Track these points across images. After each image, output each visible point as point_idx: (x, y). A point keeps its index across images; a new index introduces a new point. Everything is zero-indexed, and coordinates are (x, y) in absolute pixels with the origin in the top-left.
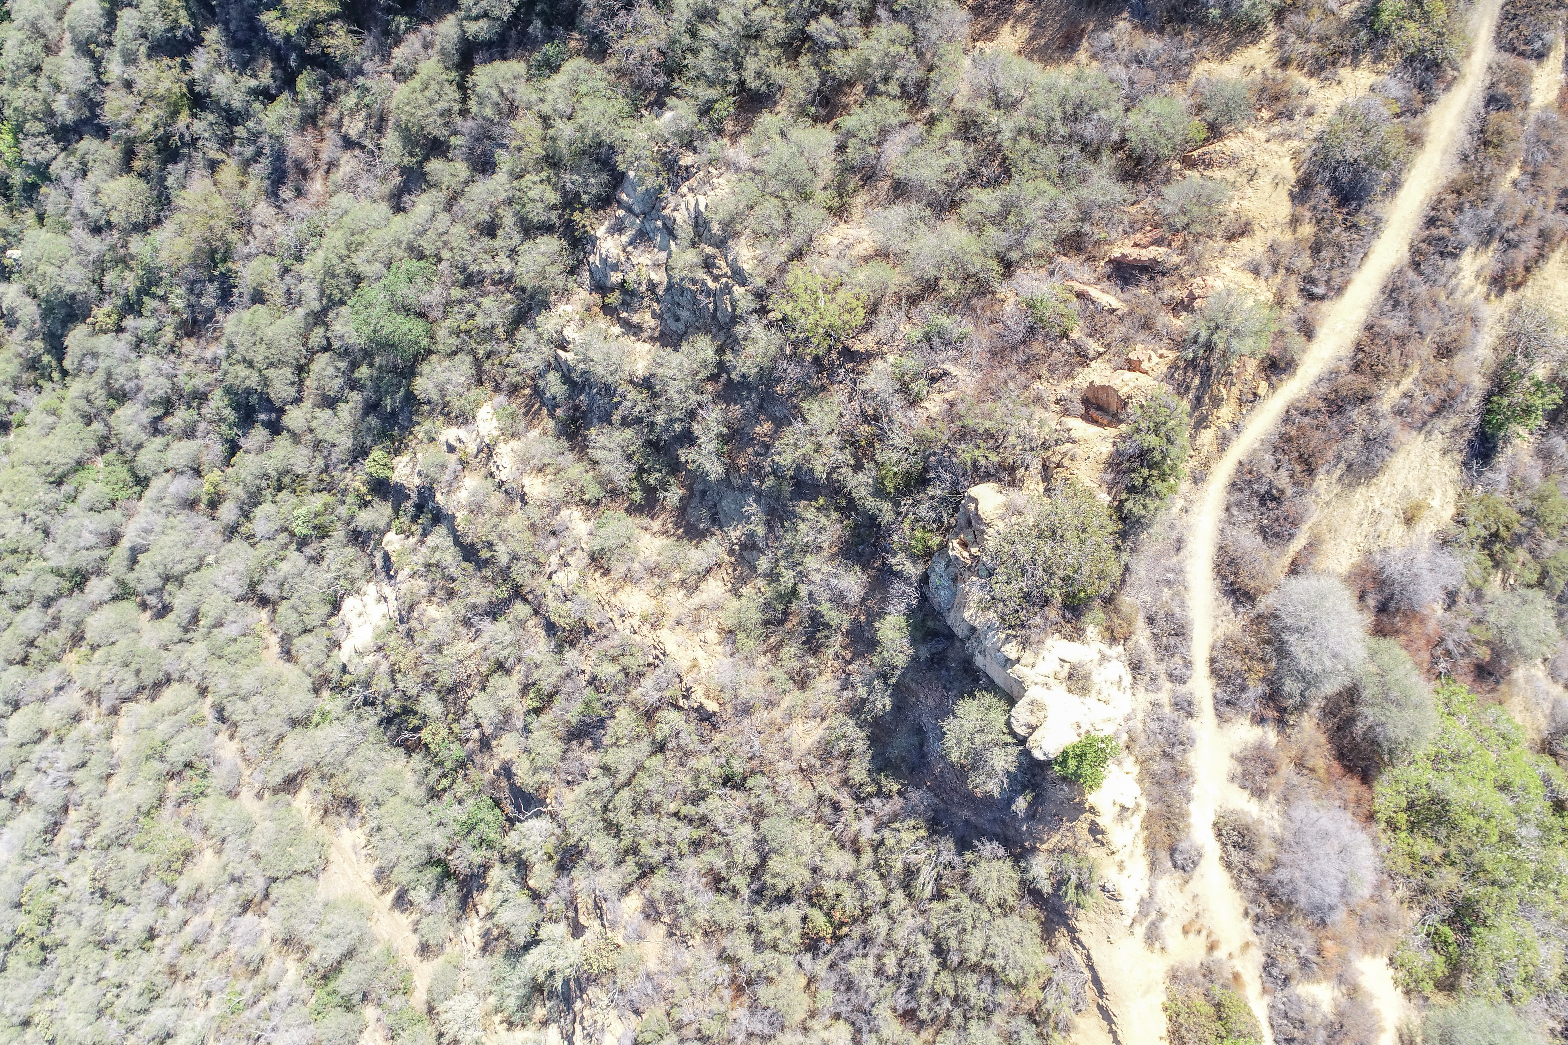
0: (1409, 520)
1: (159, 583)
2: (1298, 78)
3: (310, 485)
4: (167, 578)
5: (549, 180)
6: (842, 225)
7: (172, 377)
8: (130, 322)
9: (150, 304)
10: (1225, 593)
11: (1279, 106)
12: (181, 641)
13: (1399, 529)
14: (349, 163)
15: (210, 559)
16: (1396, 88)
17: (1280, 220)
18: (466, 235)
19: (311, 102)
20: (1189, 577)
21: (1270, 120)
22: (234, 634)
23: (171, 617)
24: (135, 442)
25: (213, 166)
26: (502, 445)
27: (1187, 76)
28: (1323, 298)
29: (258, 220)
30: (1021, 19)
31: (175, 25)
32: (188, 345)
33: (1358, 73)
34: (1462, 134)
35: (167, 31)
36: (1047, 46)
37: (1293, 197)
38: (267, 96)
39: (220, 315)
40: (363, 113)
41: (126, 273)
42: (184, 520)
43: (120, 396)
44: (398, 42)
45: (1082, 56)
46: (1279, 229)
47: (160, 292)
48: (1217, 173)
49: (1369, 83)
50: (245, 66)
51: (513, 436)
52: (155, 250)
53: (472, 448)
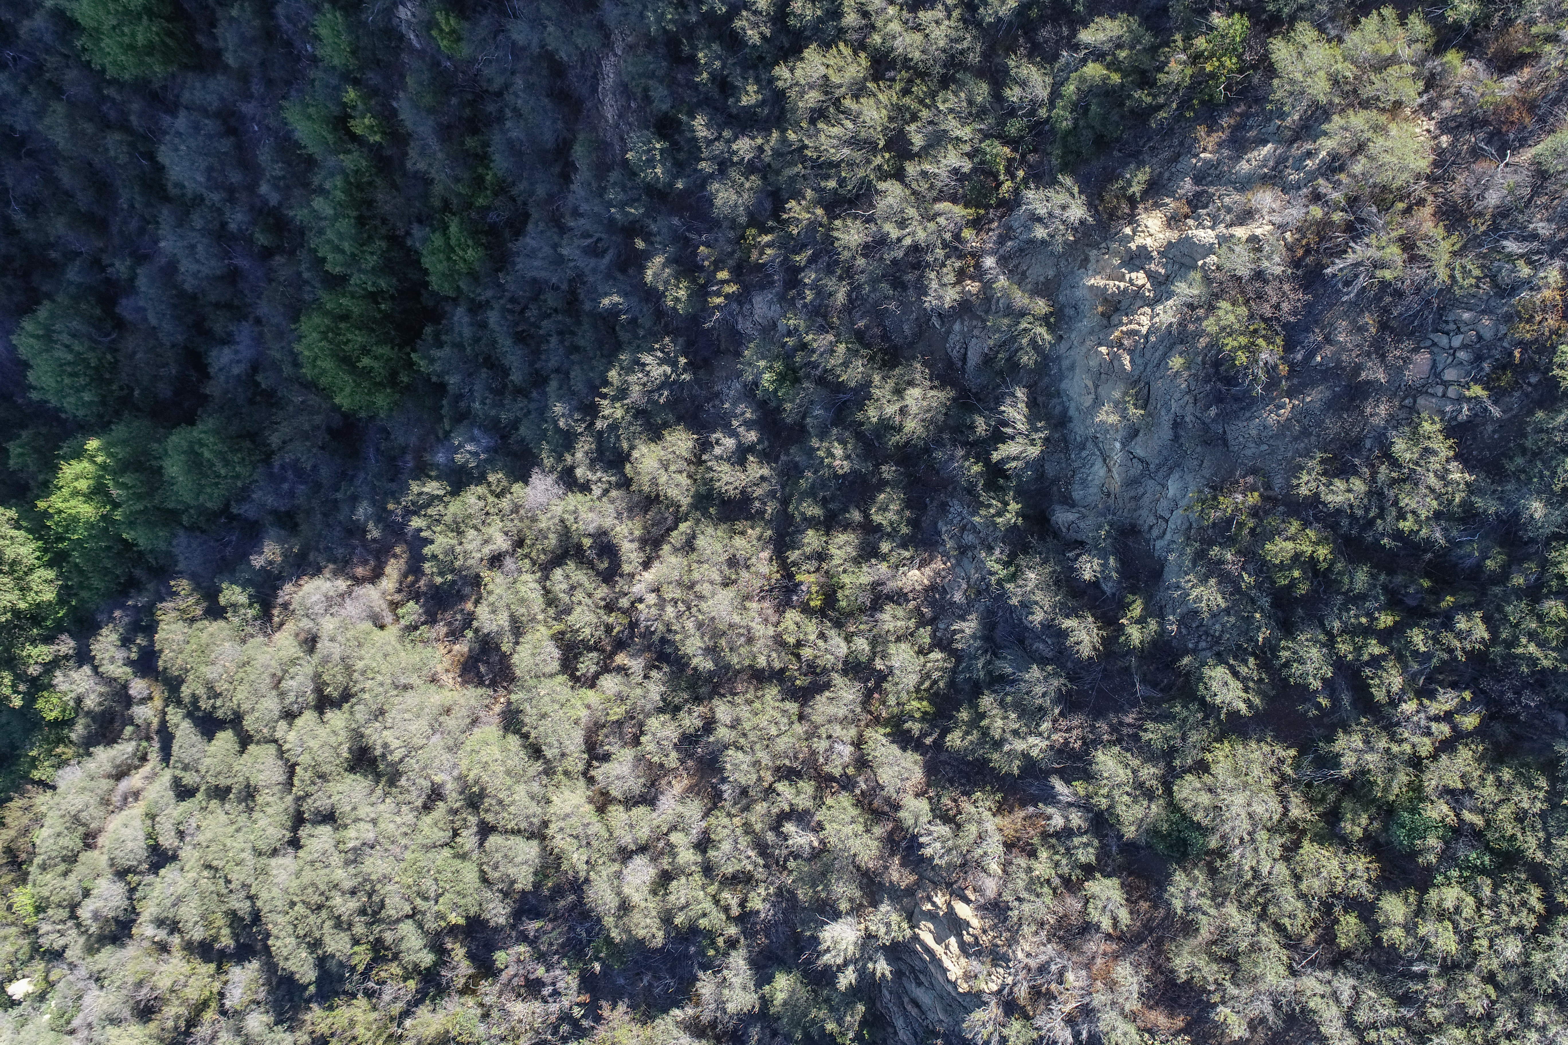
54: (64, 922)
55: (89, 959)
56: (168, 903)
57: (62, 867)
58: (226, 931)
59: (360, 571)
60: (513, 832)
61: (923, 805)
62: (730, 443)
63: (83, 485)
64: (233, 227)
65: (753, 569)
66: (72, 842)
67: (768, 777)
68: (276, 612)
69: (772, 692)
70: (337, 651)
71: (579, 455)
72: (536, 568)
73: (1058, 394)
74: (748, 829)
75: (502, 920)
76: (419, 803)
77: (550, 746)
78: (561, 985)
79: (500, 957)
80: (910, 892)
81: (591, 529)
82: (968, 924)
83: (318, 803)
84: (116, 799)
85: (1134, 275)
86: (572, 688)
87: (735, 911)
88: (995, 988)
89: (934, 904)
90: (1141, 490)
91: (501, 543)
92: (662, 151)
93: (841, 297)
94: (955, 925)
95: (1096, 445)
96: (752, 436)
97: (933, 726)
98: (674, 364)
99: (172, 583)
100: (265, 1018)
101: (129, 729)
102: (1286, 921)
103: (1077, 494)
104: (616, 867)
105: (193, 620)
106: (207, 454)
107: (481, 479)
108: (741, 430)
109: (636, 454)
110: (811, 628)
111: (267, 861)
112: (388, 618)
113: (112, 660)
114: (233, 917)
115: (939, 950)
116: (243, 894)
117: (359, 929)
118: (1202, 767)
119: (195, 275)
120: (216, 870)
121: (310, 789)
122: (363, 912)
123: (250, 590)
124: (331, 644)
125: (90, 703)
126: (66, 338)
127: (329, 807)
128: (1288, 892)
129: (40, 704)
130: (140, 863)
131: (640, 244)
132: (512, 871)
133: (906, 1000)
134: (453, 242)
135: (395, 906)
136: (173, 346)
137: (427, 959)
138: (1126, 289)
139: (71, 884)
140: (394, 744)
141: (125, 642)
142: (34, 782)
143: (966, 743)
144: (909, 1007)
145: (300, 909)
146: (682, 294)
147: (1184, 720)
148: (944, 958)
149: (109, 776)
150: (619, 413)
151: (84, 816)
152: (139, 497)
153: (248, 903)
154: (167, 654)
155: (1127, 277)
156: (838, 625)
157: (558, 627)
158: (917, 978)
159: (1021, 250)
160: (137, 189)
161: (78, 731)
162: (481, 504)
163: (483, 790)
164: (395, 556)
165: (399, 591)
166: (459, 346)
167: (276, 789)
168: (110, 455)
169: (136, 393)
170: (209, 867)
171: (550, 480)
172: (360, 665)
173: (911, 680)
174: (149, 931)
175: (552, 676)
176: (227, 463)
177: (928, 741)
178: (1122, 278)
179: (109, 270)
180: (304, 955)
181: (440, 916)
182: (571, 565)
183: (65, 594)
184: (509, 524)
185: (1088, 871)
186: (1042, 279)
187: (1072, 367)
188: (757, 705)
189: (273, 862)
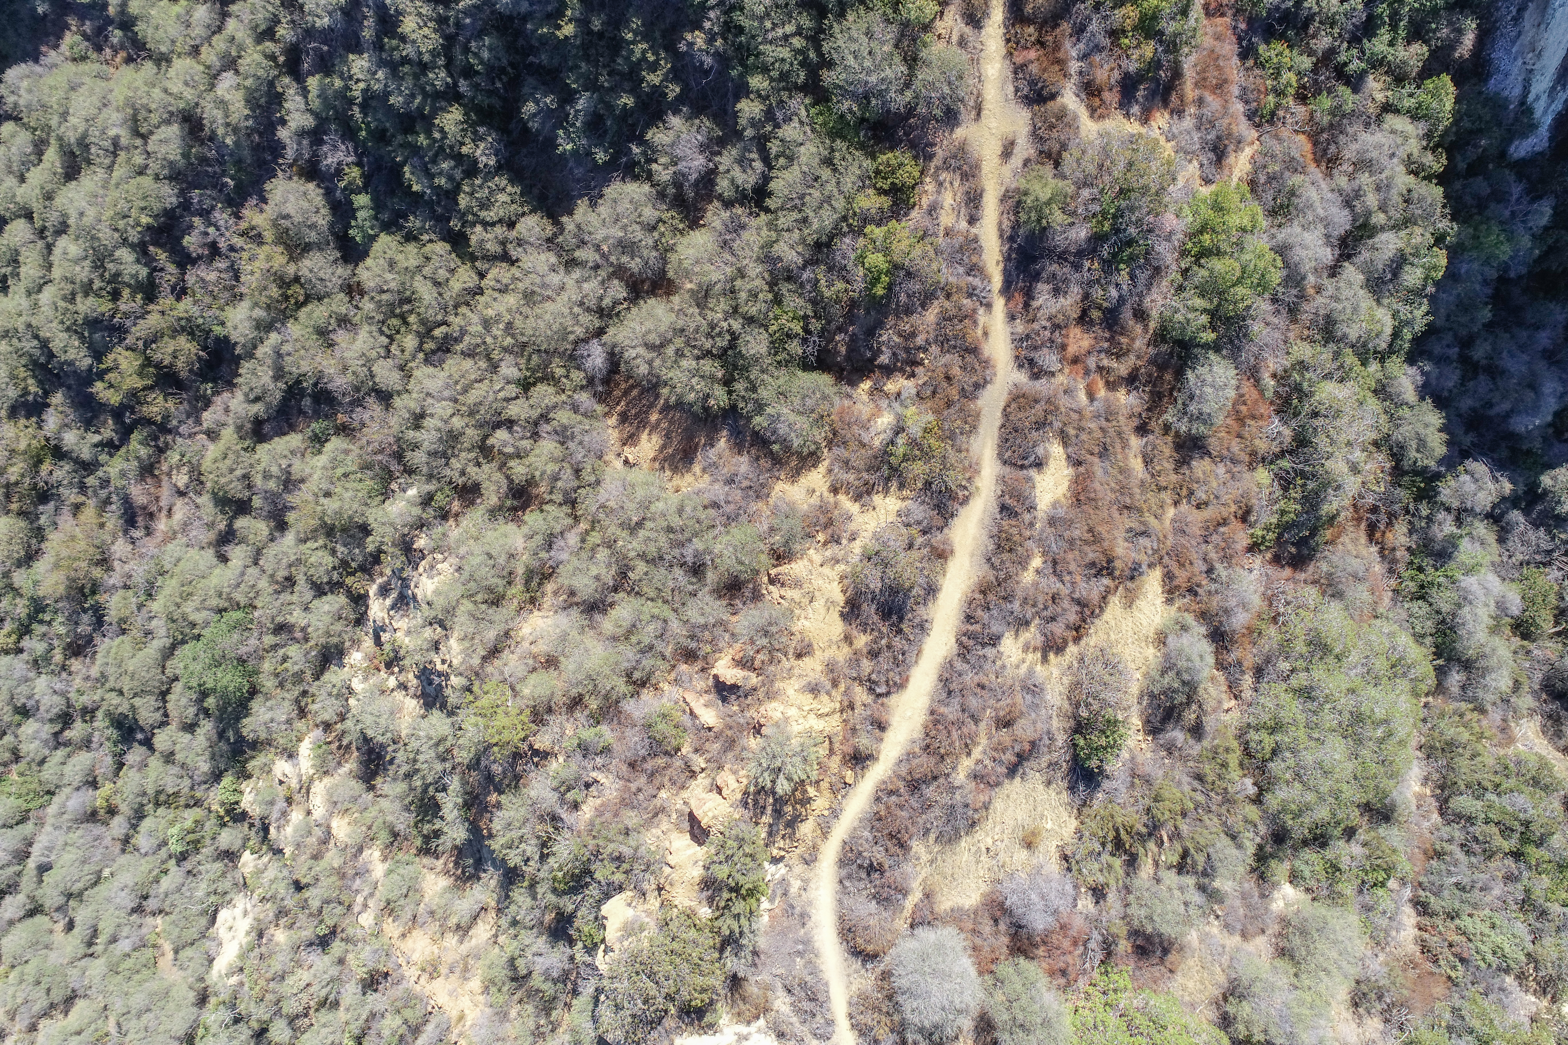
0: (1029, 845)
1: (62, 900)
2: (846, 502)
3: (182, 801)
4: (70, 896)
5: (325, 546)
6: (536, 613)
7: (63, 694)
8: (26, 643)
9: (39, 629)
10: (853, 954)
11: (830, 531)
12: (85, 956)
13: (1022, 855)
14: (181, 510)
15: (106, 872)
16: (920, 511)
17: (834, 639)
18: (270, 590)
19: (145, 457)
20: (817, 945)
21: (825, 544)
22: (127, 949)
23: (76, 931)
24: (38, 758)
25: (77, 508)
26: (317, 783)
27: (768, 495)
28: (888, 694)
29: (117, 556)
30: (655, 428)
31: (25, 392)
32: (76, 664)
33: (887, 500)
34: (985, 538)
35: (21, 396)
36: (673, 455)
37: (844, 616)
38: (111, 447)
39: (97, 640)
40: (185, 469)
41: (18, 600)
42: (81, 835)
43: (24, 712)
44: (208, 404)
45: (697, 468)
46: (835, 647)
47: (47, 618)
48: (789, 593)
49: (897, 508)
50: (89, 423)
51: (326, 773)
52: (36, 583)
53: (294, 784)
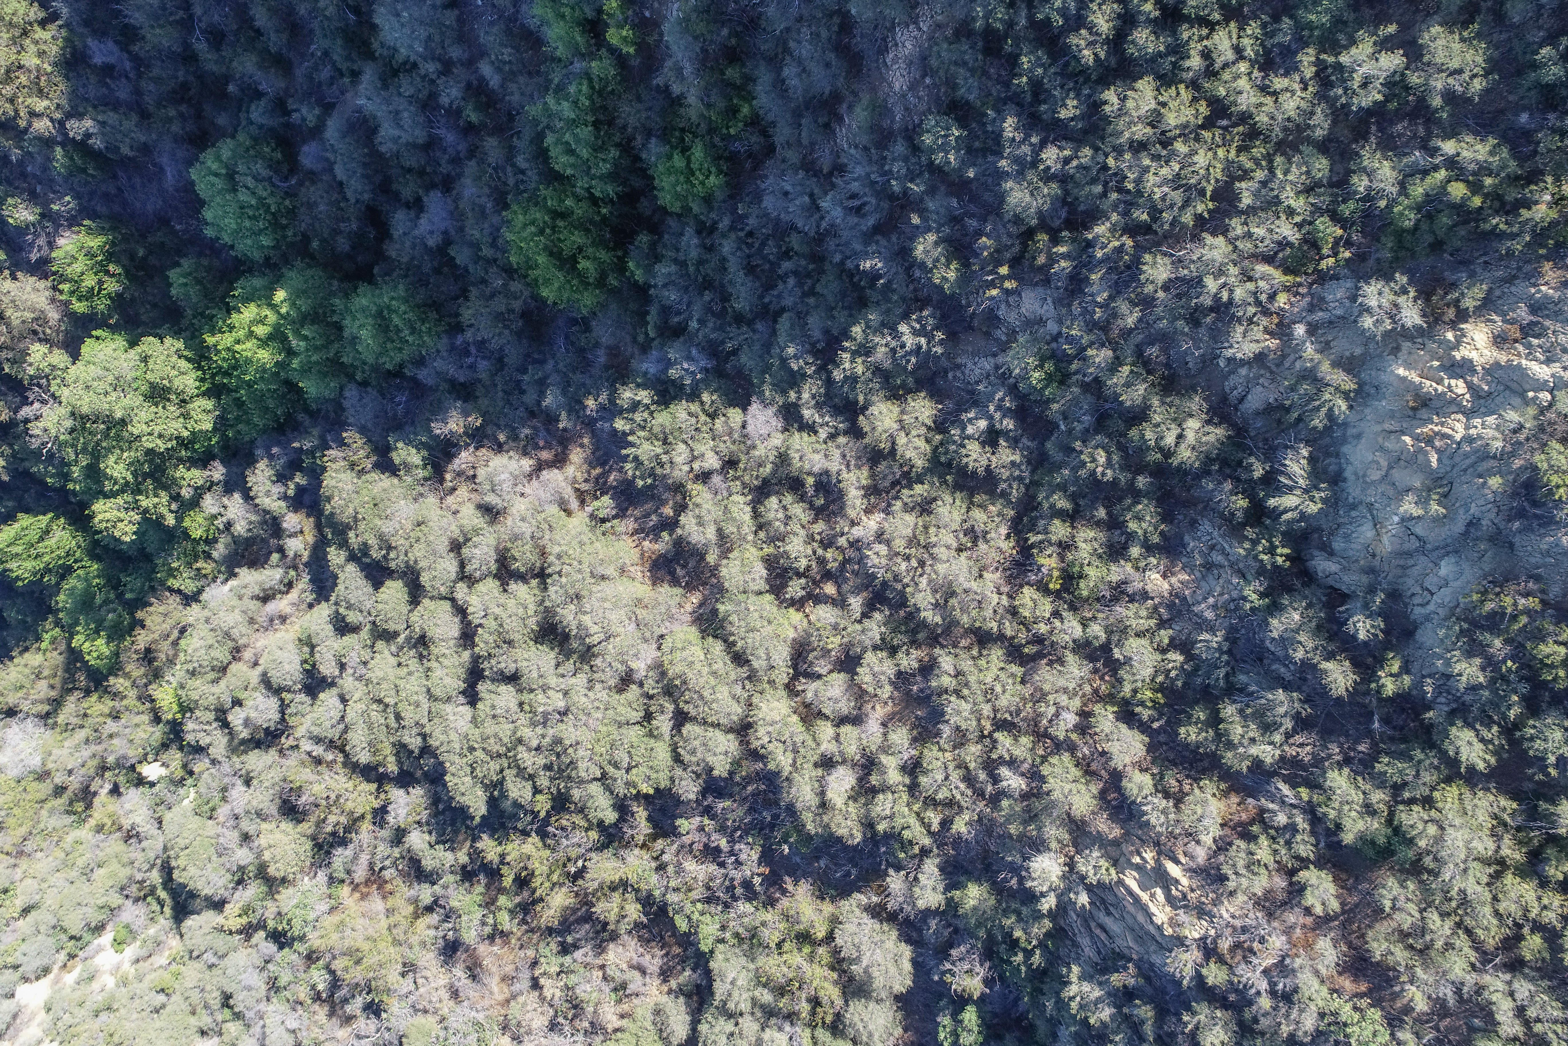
54: (209, 723)
55: (235, 759)
56: (328, 724)
57: (212, 675)
58: (391, 759)
59: (545, 455)
60: (713, 725)
61: (1146, 780)
62: (983, 424)
63: (261, 331)
64: (444, 100)
65: (992, 543)
66: (221, 654)
67: (988, 726)
68: (448, 477)
69: (996, 654)
70: (527, 529)
71: (806, 396)
72: (746, 491)
73: (1338, 455)
74: (962, 765)
75: (692, 796)
76: (612, 682)
77: (758, 658)
78: (743, 857)
79: (683, 824)
80: (1116, 843)
81: (816, 469)
82: (1177, 882)
83: (503, 665)
84: (262, 620)
85: (1453, 382)
86: (779, 607)
87: (935, 827)
88: (1197, 936)
89: (1143, 858)
90: (1411, 562)
91: (712, 462)
92: (957, 138)
93: (1130, 321)
94: (1163, 880)
95: (1370, 511)
96: (1009, 424)
97: (1161, 715)
98: (930, 337)
99: (344, 435)
100: (427, 837)
101: (275, 557)
102: (1479, 932)
103: (1338, 545)
104: (820, 772)
105: (362, 472)
106: (396, 320)
107: (694, 396)
108: (997, 416)
109: (874, 410)
110: (1046, 607)
111: (442, 706)
112: (574, 504)
113: (268, 494)
114: (401, 748)
115: (1144, 897)
116: (415, 731)
117: (543, 781)
118: (1428, 802)
119: (396, 140)
120: (387, 706)
121: (493, 651)
122: (548, 767)
123: (425, 453)
124: (521, 524)
125: (240, 528)
126: (250, 182)
127: (513, 671)
128: (1487, 910)
129: (187, 523)
130: (295, 683)
131: (916, 220)
132: (711, 759)
133: (1093, 925)
134: (695, 166)
135: (586, 768)
136: (357, 201)
137: (610, 816)
138: (1445, 394)
139: (221, 691)
140: (594, 629)
141: (281, 478)
142: (171, 590)
143: (1200, 738)
144: (1098, 931)
145: (480, 754)
146: (952, 275)
147: (1420, 762)
148: (1150, 904)
149: (257, 598)
150: (860, 369)
151: (235, 633)
152: (317, 349)
153: (419, 739)
154: (336, 501)
155: (1446, 382)
156: (1073, 608)
157: (769, 550)
158: (1106, 909)
159: (1331, 322)
160: (339, 42)
161: (220, 550)
162: (693, 420)
163: (684, 682)
164: (582, 446)
165: (586, 481)
166: (682, 264)
167: (452, 643)
168: (293, 304)
169: (315, 244)
170: (380, 701)
171: (771, 411)
172: (556, 549)
173: (1147, 672)
174: (307, 746)
175: (760, 593)
176: (413, 330)
177: (1156, 725)
178: (1440, 382)
179: (295, 116)
180: (480, 793)
181: (628, 784)
182: (789, 499)
183: (221, 424)
184: (722, 445)
185: (1304, 863)
186: (1347, 354)
187: (1358, 436)
188: (982, 662)
189: (449, 708)
